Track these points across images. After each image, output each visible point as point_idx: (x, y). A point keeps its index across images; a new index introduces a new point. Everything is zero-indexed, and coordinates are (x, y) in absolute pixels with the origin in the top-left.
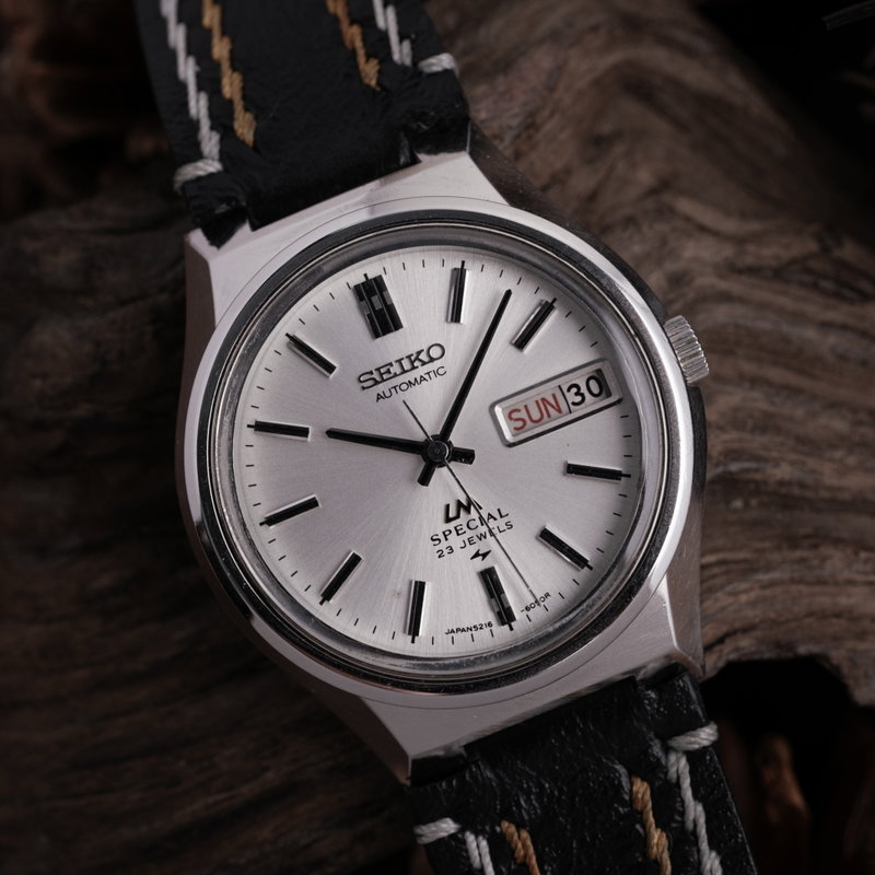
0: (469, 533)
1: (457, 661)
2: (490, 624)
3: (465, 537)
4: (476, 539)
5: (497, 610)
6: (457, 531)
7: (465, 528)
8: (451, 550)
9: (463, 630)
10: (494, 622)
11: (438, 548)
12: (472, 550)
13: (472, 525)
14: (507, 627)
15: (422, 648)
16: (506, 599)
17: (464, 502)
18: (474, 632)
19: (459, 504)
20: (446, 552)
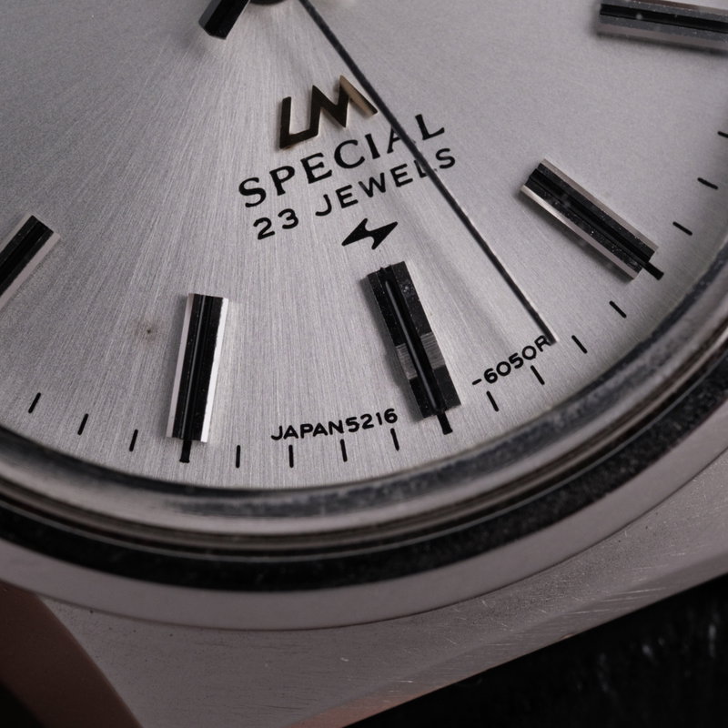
0: (341, 178)
1: (303, 498)
2: (390, 416)
3: (330, 186)
4: (357, 193)
5: (410, 375)
6: (309, 170)
7: (330, 163)
8: (292, 219)
9: (319, 430)
10: (401, 411)
11: (257, 213)
12: (347, 220)
13: (349, 155)
14: (433, 423)
15: (207, 468)
16: (435, 348)
17: (330, 95)
18: (347, 435)
19: (317, 99)
20: (278, 223)
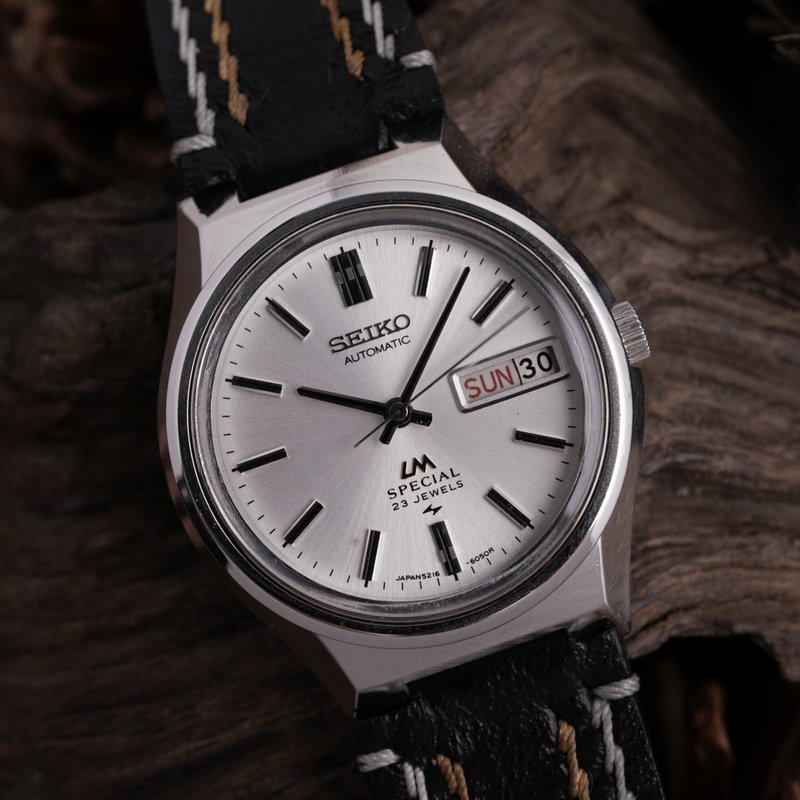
0: (423, 490)
1: (406, 605)
2: (437, 574)
3: (419, 493)
4: (429, 495)
5: (444, 561)
6: (412, 487)
7: (420, 485)
8: (406, 503)
9: (413, 578)
10: (441, 572)
11: (393, 501)
12: (425, 505)
13: (426, 482)
14: (452, 576)
15: (373, 591)
16: (453, 551)
17: (420, 461)
18: (422, 580)
19: (415, 462)
20: (400, 505)
